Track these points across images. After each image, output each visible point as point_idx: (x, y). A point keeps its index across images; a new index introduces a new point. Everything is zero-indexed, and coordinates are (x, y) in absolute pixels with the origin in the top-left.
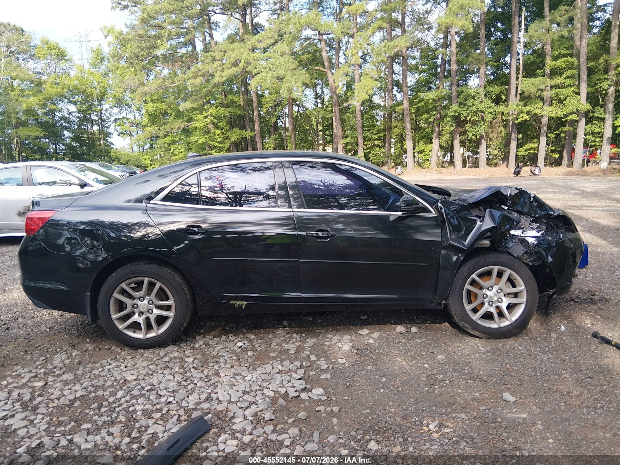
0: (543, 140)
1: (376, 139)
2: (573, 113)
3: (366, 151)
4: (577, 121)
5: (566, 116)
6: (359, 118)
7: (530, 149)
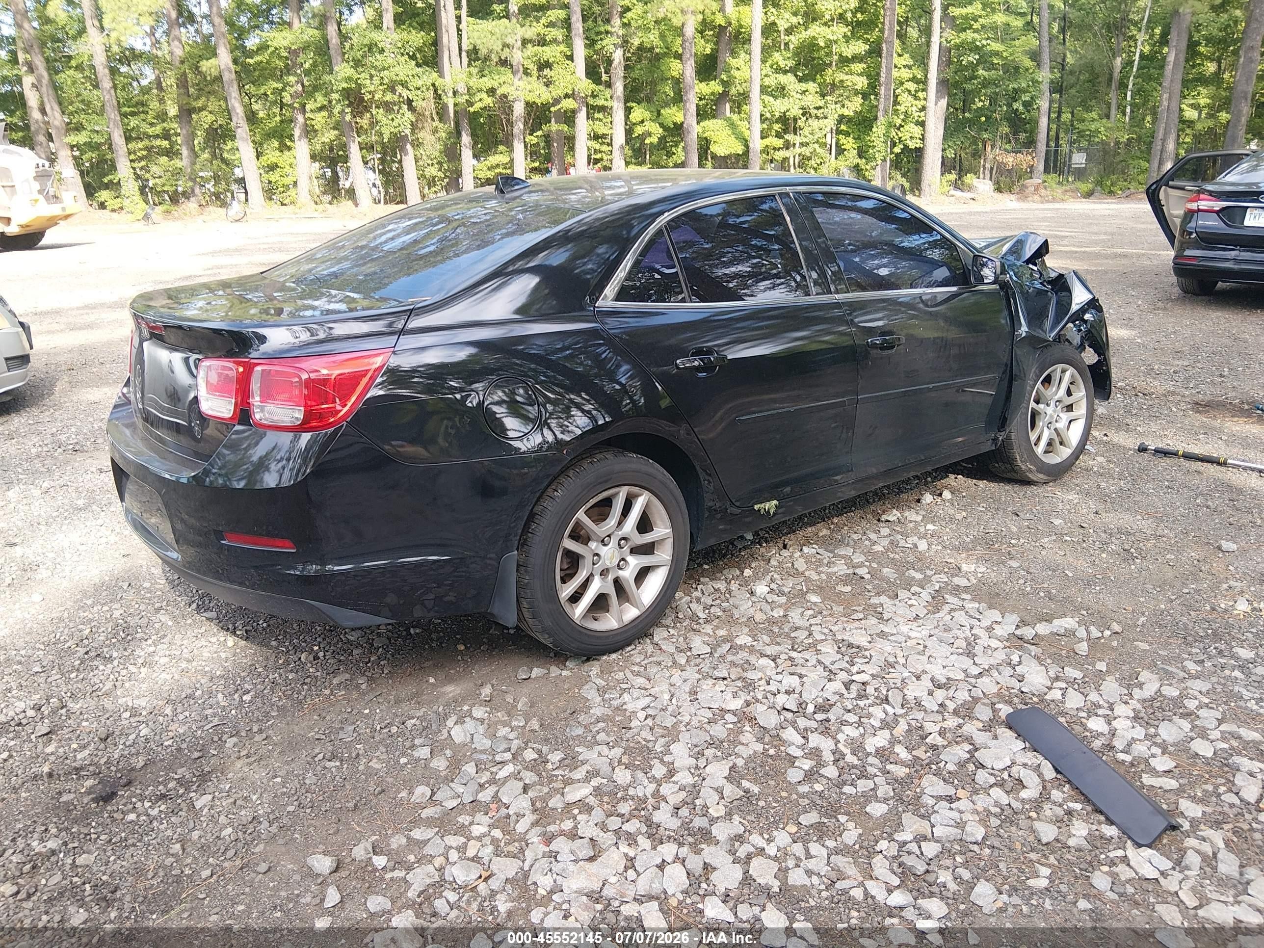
0: (519, 148)
1: (157, 137)
2: (567, 96)
3: (136, 165)
4: (574, 112)
5: (557, 101)
6: (107, 84)
7: (498, 166)
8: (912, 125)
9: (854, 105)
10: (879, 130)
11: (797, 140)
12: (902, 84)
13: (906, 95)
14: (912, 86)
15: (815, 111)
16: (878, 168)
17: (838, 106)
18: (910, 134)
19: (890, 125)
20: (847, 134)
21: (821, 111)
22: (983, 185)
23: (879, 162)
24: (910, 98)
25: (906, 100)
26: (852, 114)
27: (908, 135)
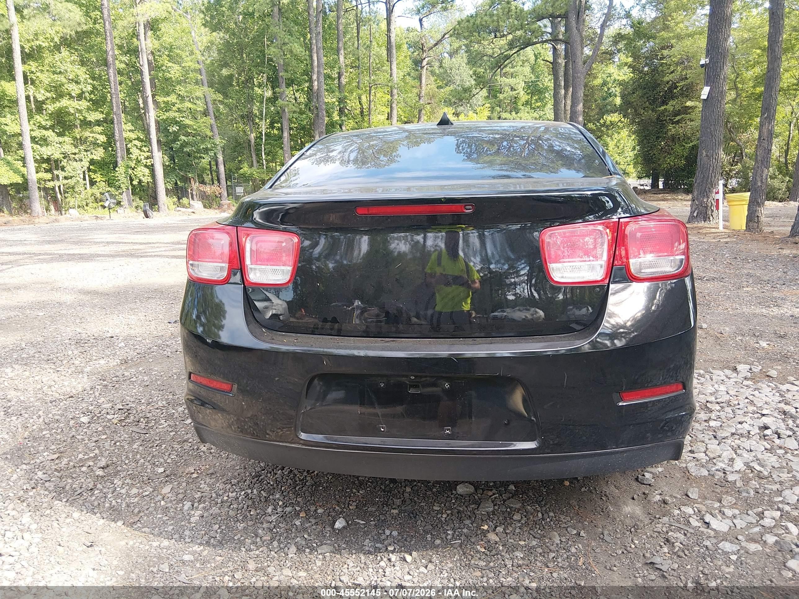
8: (142, 167)
9: (99, 154)
10: (121, 170)
11: (61, 174)
12: (131, 141)
13: (135, 148)
14: (138, 144)
15: (73, 156)
16: (124, 194)
17: (89, 153)
18: (142, 173)
19: (128, 167)
20: (95, 172)
21: (77, 156)
22: (197, 205)
23: (124, 190)
24: (138, 151)
25: (135, 152)
26: (99, 159)
27: (141, 174)
